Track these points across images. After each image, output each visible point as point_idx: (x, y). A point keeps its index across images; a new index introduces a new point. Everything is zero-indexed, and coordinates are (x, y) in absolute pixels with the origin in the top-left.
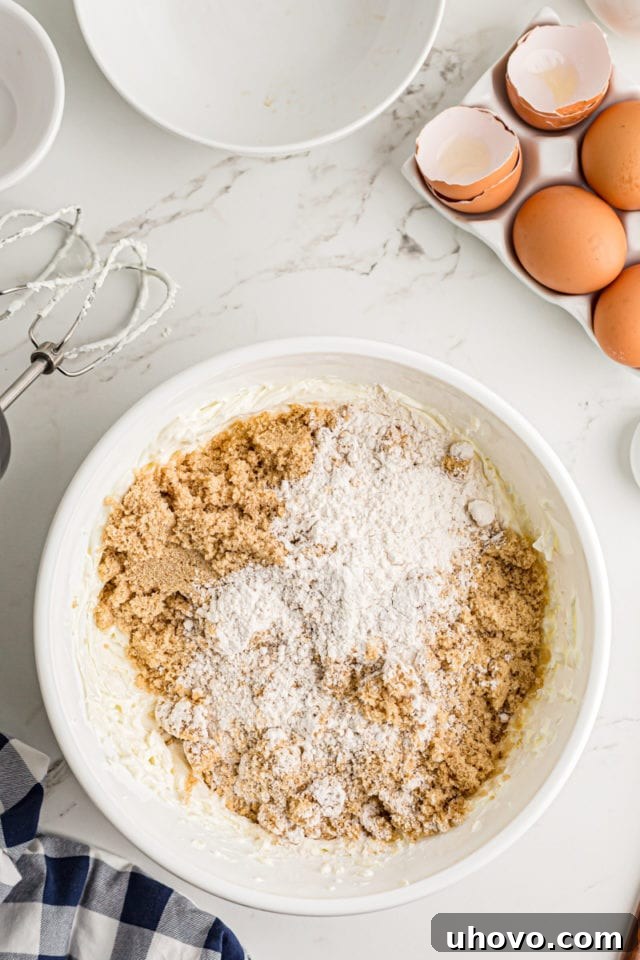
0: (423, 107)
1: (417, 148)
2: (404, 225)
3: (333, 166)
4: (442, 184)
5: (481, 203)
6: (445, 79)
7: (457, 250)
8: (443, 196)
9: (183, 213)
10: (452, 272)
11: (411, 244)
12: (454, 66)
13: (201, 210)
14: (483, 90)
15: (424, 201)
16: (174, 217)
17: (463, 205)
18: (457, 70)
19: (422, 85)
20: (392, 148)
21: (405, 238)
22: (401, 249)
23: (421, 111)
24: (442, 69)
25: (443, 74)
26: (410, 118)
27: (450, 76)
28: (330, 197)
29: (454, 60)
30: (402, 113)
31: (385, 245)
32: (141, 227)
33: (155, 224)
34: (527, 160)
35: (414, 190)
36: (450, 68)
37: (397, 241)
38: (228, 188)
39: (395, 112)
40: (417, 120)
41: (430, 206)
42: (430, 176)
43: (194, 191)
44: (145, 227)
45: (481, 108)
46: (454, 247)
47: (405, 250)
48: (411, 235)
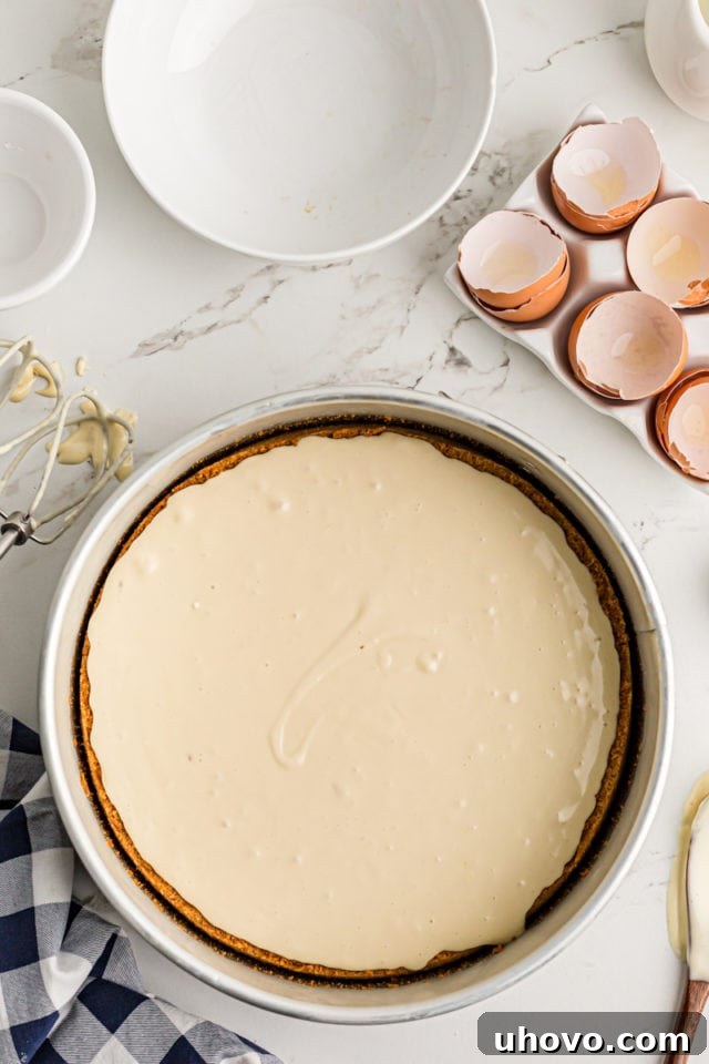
0: (471, 213)
1: (460, 255)
2: (451, 336)
3: (377, 275)
4: (487, 292)
5: (529, 312)
6: (494, 184)
7: (506, 363)
8: (488, 304)
9: (220, 324)
10: (502, 385)
11: (458, 356)
12: (503, 170)
13: (239, 321)
14: (527, 194)
15: (471, 312)
16: (209, 329)
17: (510, 314)
18: (506, 175)
19: (469, 191)
20: (438, 257)
21: (452, 350)
22: (447, 362)
23: (468, 216)
24: (491, 173)
25: (491, 179)
26: (457, 225)
27: (499, 181)
28: (374, 307)
29: (504, 164)
30: (447, 220)
31: (431, 358)
32: (175, 339)
33: (191, 336)
34: (575, 266)
35: (459, 301)
36: (499, 172)
37: (443, 354)
38: (267, 297)
39: (441, 218)
40: (464, 227)
41: (477, 317)
42: (474, 284)
43: (230, 301)
44: (180, 338)
45: (526, 212)
46: (502, 361)
47: (452, 363)
48: (457, 347)
